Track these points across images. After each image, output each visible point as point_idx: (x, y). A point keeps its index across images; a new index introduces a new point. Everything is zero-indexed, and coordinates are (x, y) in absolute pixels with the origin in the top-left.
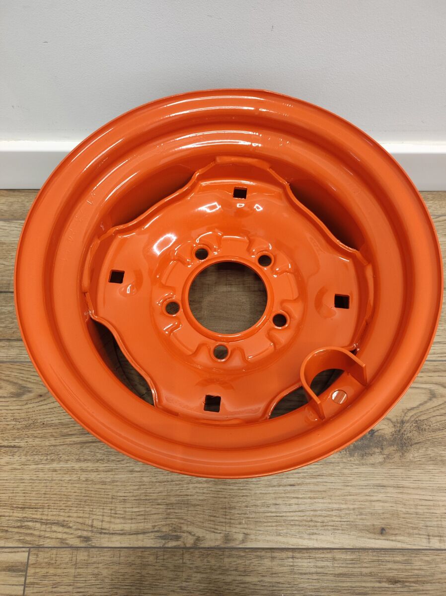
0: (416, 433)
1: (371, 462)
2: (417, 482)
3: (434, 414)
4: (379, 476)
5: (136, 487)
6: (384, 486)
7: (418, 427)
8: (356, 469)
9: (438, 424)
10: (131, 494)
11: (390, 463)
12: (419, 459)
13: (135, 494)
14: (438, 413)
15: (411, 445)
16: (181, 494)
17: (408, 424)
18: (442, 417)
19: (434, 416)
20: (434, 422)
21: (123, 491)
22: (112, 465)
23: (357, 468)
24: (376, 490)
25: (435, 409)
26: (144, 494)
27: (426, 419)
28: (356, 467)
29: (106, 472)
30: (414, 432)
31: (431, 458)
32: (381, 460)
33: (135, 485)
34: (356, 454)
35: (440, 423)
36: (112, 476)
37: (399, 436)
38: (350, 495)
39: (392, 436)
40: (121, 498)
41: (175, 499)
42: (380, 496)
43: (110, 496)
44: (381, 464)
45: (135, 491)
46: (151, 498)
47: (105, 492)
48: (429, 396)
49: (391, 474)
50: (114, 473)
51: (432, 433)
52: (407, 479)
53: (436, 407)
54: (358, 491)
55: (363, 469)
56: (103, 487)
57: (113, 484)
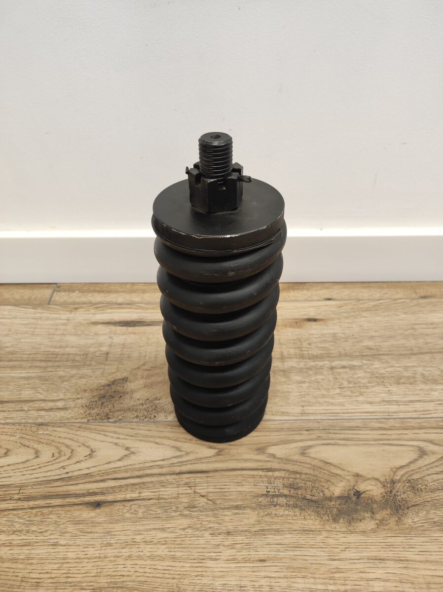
0: (411, 495)
1: (361, 529)
2: (422, 553)
3: (428, 472)
4: (374, 547)
5: (56, 566)
6: (383, 560)
7: (413, 488)
8: (344, 539)
9: (435, 483)
10: (49, 575)
11: (385, 529)
12: (420, 525)
13: (53, 576)
14: (432, 471)
15: (408, 508)
16: (115, 573)
17: (399, 484)
18: (438, 475)
19: (429, 475)
20: (430, 481)
21: (39, 572)
22: (31, 538)
23: (344, 537)
24: (371, 565)
25: (428, 467)
26: (66, 575)
27: (420, 478)
28: (343, 535)
29: (22, 546)
30: (408, 493)
31: (435, 522)
32: (373, 527)
33: (55, 563)
34: (342, 519)
35: (438, 482)
36: (28, 552)
37: (392, 498)
38: (339, 572)
39: (383, 497)
40: (34, 581)
41: (107, 580)
42: (379, 573)
43: (19, 579)
44: (374, 531)
45: (54, 571)
46: (74, 580)
47: (13, 572)
48: (418, 453)
49: (388, 544)
50: (30, 548)
51: (430, 493)
52: (411, 550)
53: (429, 464)
54: (348, 567)
55: (352, 538)
56: (14, 566)
57: (26, 562)
